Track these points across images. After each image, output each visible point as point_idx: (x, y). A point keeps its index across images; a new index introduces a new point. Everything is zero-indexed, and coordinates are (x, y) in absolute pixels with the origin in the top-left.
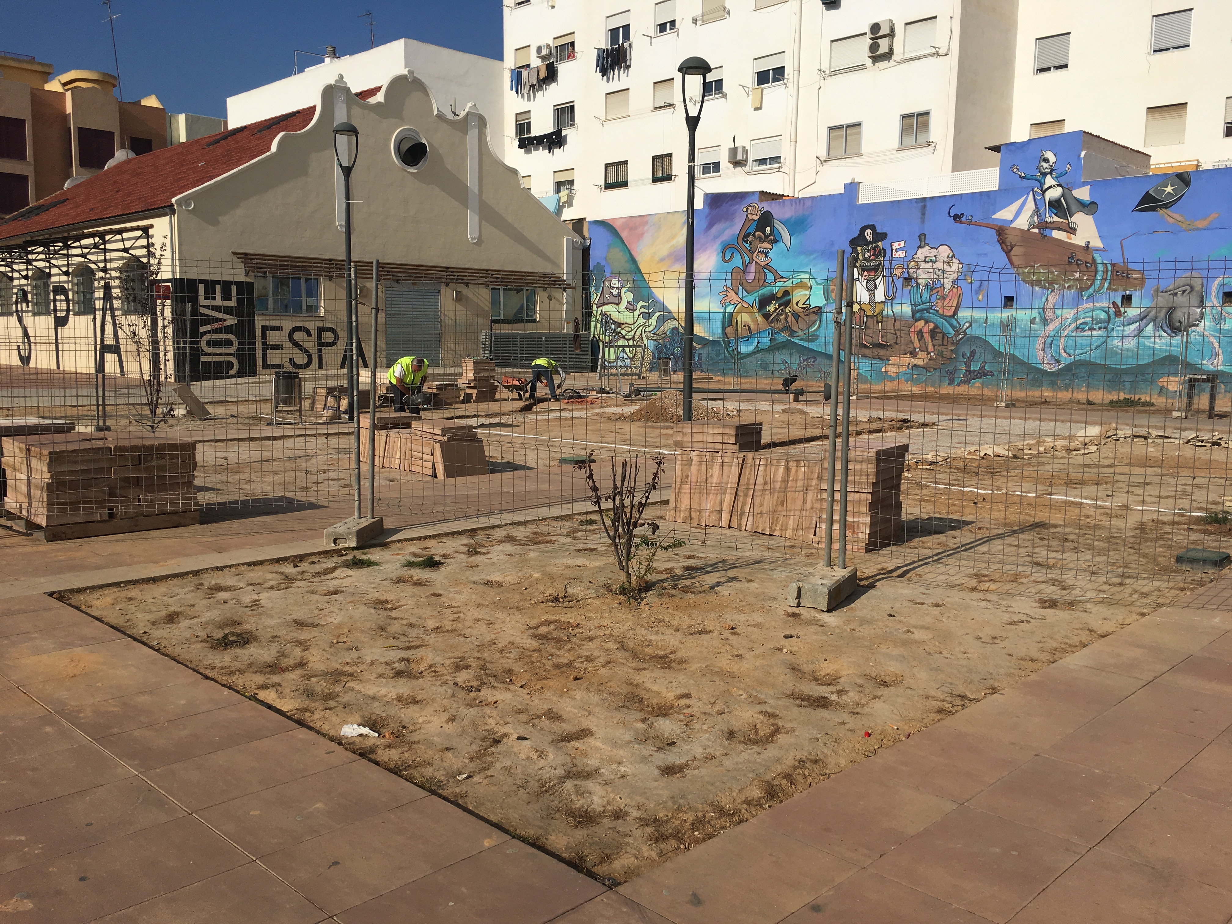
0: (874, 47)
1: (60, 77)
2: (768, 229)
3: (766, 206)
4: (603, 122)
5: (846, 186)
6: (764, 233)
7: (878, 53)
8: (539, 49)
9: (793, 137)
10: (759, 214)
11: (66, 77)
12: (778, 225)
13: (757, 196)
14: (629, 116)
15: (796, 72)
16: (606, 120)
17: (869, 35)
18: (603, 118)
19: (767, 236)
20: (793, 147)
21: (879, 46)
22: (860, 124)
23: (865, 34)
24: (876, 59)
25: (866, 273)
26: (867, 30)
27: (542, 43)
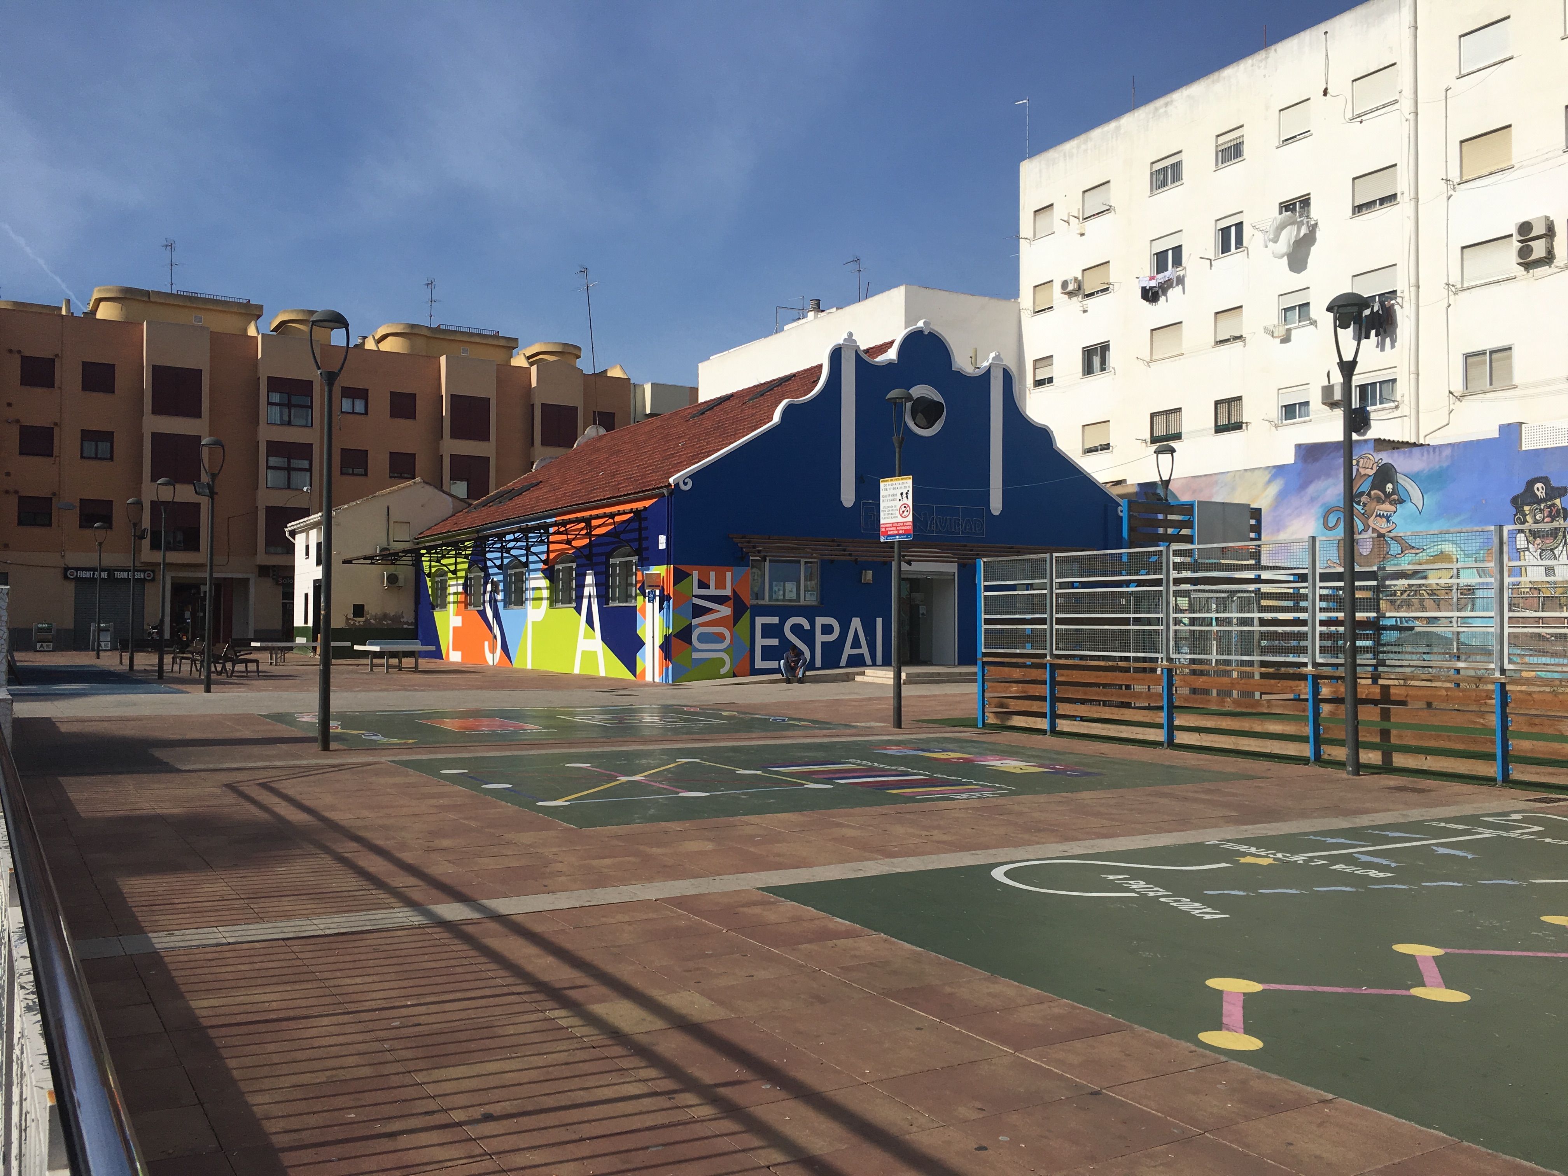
0: (1524, 252)
1: (524, 351)
2: (1389, 487)
3: (1385, 457)
4: (1149, 363)
5: (1501, 427)
6: (1384, 492)
7: (1531, 258)
8: (1065, 284)
9: (1413, 369)
10: (1375, 468)
11: (529, 352)
12: (1402, 480)
13: (1371, 445)
14: (1183, 354)
15: (1413, 289)
16: (1152, 361)
17: (1516, 237)
18: (1148, 359)
19: (1388, 496)
20: (1413, 382)
21: (1532, 250)
22: (1510, 349)
23: (1511, 236)
24: (1528, 266)
25: (1538, 541)
26: (1513, 230)
27: (1069, 277)
